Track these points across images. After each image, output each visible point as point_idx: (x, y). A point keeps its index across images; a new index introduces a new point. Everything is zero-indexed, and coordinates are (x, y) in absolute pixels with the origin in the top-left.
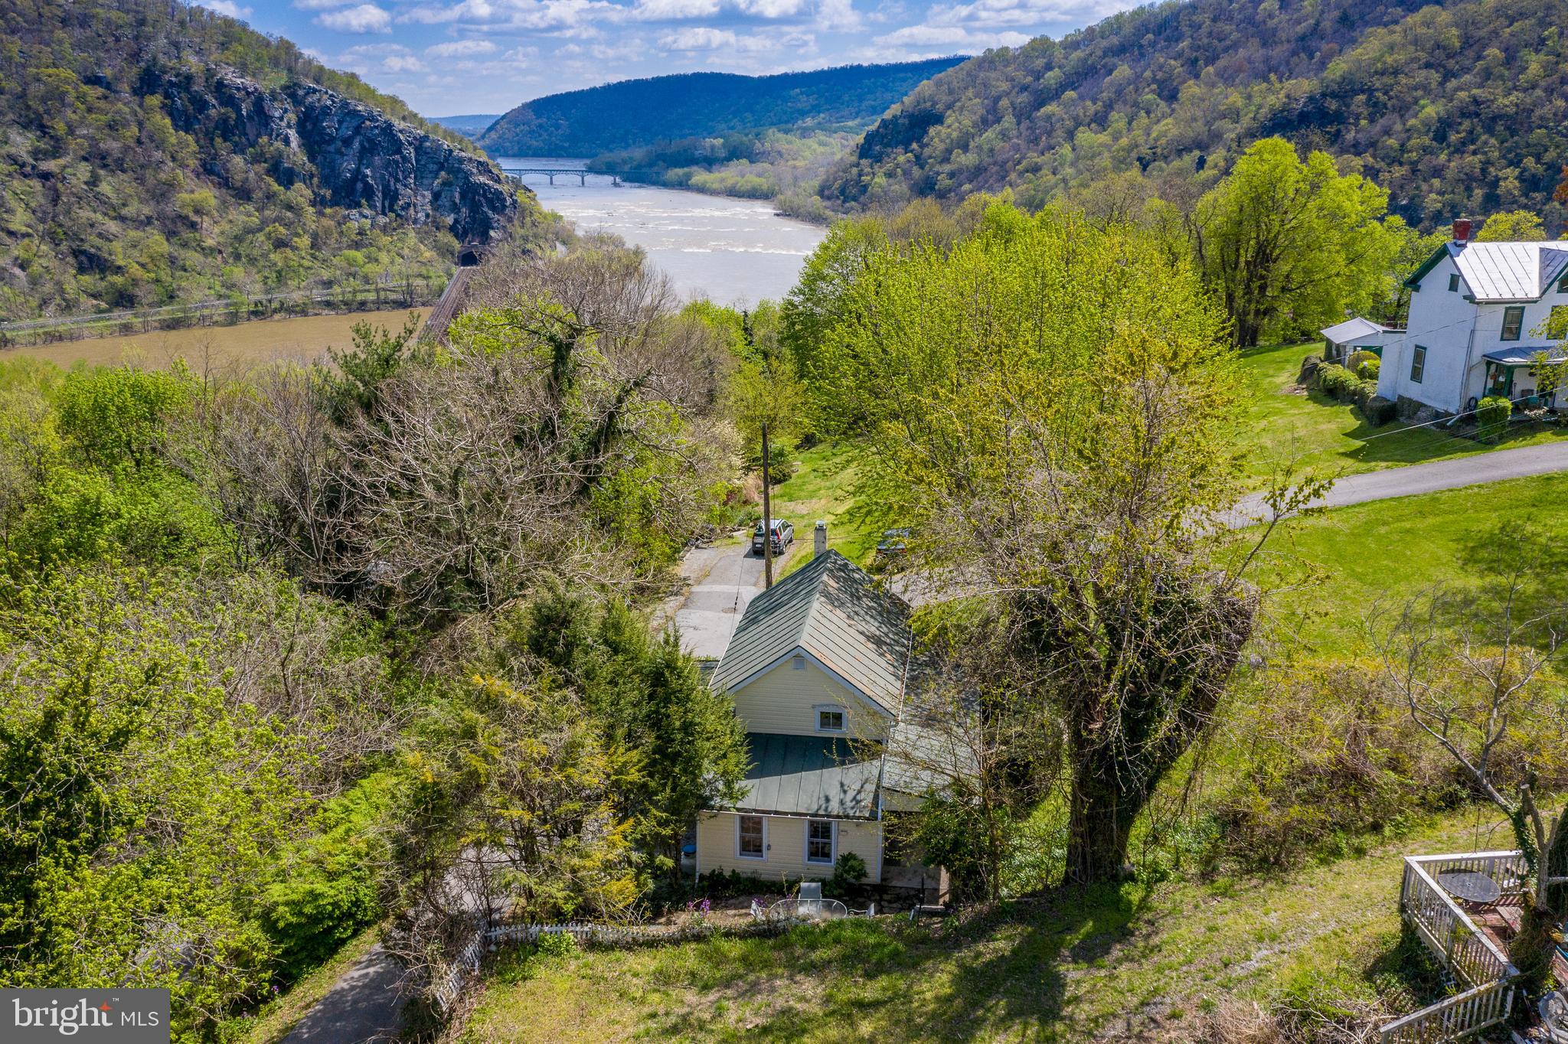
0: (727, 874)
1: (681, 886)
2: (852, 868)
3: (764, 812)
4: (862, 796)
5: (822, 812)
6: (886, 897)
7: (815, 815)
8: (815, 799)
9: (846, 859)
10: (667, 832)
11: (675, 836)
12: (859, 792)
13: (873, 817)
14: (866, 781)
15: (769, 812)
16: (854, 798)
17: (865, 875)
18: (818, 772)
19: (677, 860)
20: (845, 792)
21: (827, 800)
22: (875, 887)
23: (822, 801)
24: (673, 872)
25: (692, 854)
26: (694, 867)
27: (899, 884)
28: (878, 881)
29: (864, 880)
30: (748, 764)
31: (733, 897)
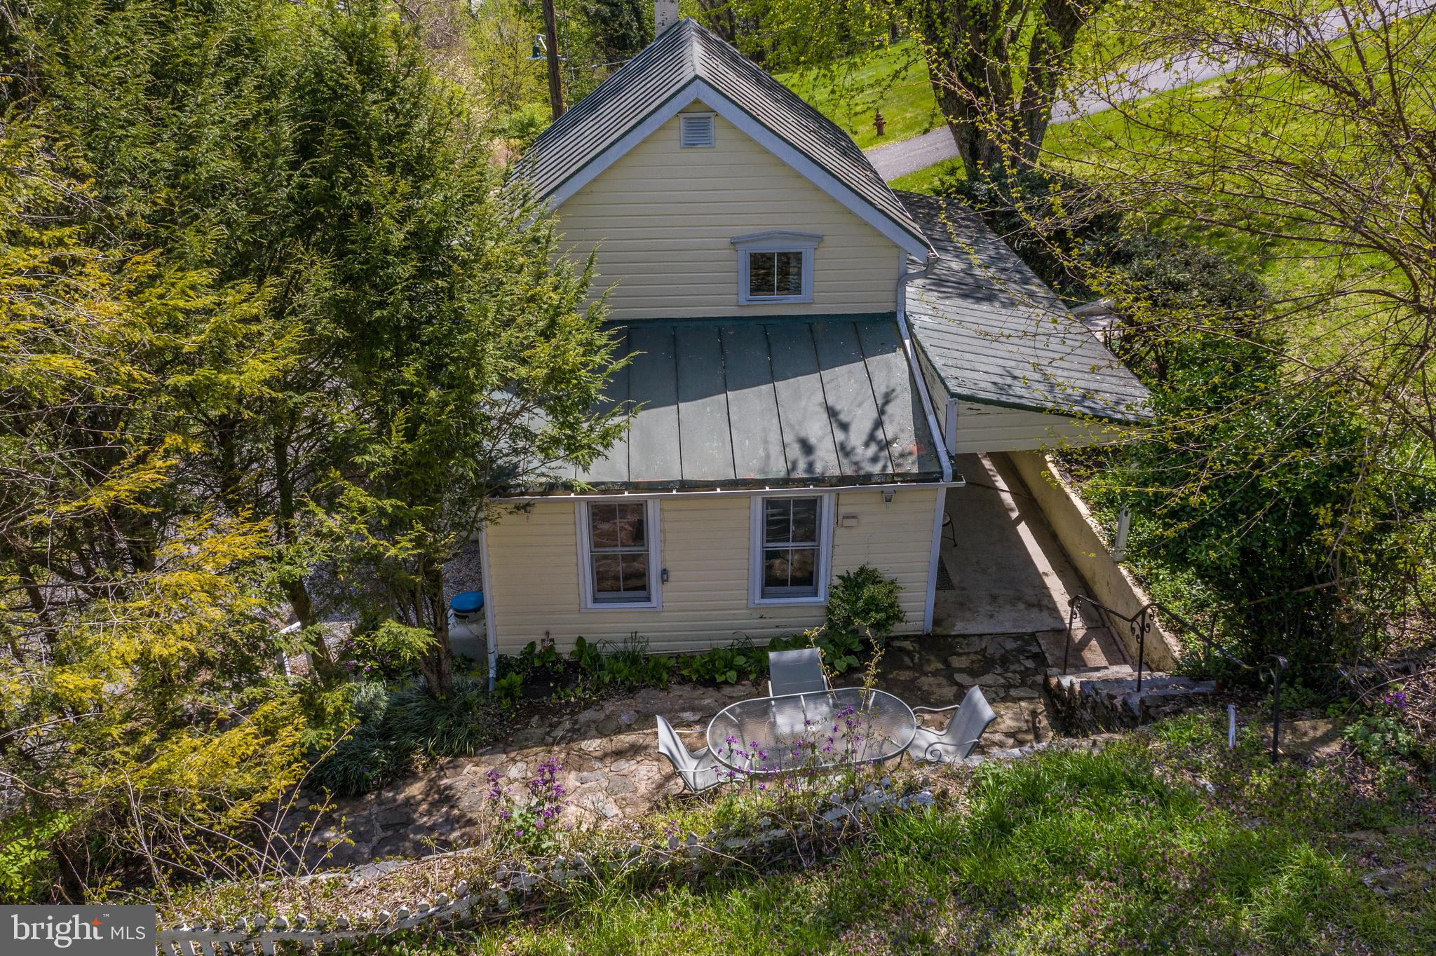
0: (565, 648)
1: (451, 692)
2: (872, 604)
3: (651, 487)
4: (890, 430)
5: (800, 473)
6: (956, 662)
7: (785, 482)
8: (775, 449)
9: (855, 582)
10: (400, 549)
11: (426, 563)
12: (879, 424)
13: (928, 477)
14: (888, 398)
15: (665, 486)
16: (871, 438)
17: (898, 617)
18: (766, 388)
19: (440, 629)
20: (845, 427)
21: (807, 448)
22: (923, 640)
23: (795, 451)
24: (433, 661)
25: (473, 611)
26: (481, 642)
27: (973, 628)
28: (929, 627)
29: (898, 628)
30: (617, 355)
31: (588, 705)
